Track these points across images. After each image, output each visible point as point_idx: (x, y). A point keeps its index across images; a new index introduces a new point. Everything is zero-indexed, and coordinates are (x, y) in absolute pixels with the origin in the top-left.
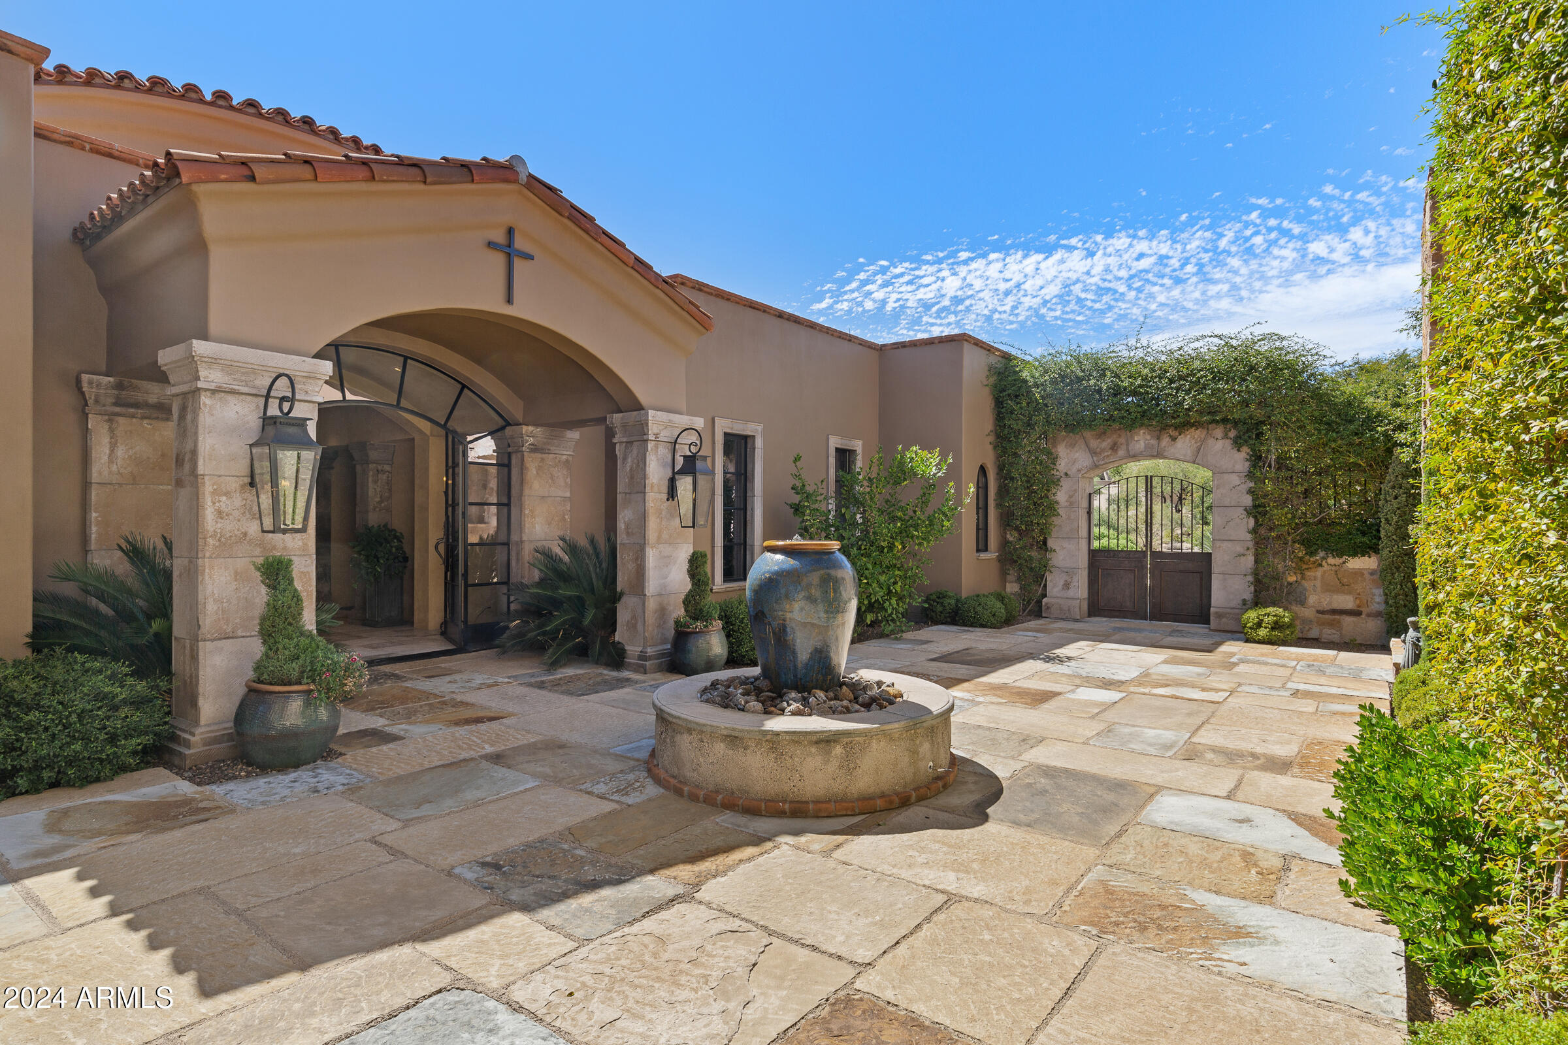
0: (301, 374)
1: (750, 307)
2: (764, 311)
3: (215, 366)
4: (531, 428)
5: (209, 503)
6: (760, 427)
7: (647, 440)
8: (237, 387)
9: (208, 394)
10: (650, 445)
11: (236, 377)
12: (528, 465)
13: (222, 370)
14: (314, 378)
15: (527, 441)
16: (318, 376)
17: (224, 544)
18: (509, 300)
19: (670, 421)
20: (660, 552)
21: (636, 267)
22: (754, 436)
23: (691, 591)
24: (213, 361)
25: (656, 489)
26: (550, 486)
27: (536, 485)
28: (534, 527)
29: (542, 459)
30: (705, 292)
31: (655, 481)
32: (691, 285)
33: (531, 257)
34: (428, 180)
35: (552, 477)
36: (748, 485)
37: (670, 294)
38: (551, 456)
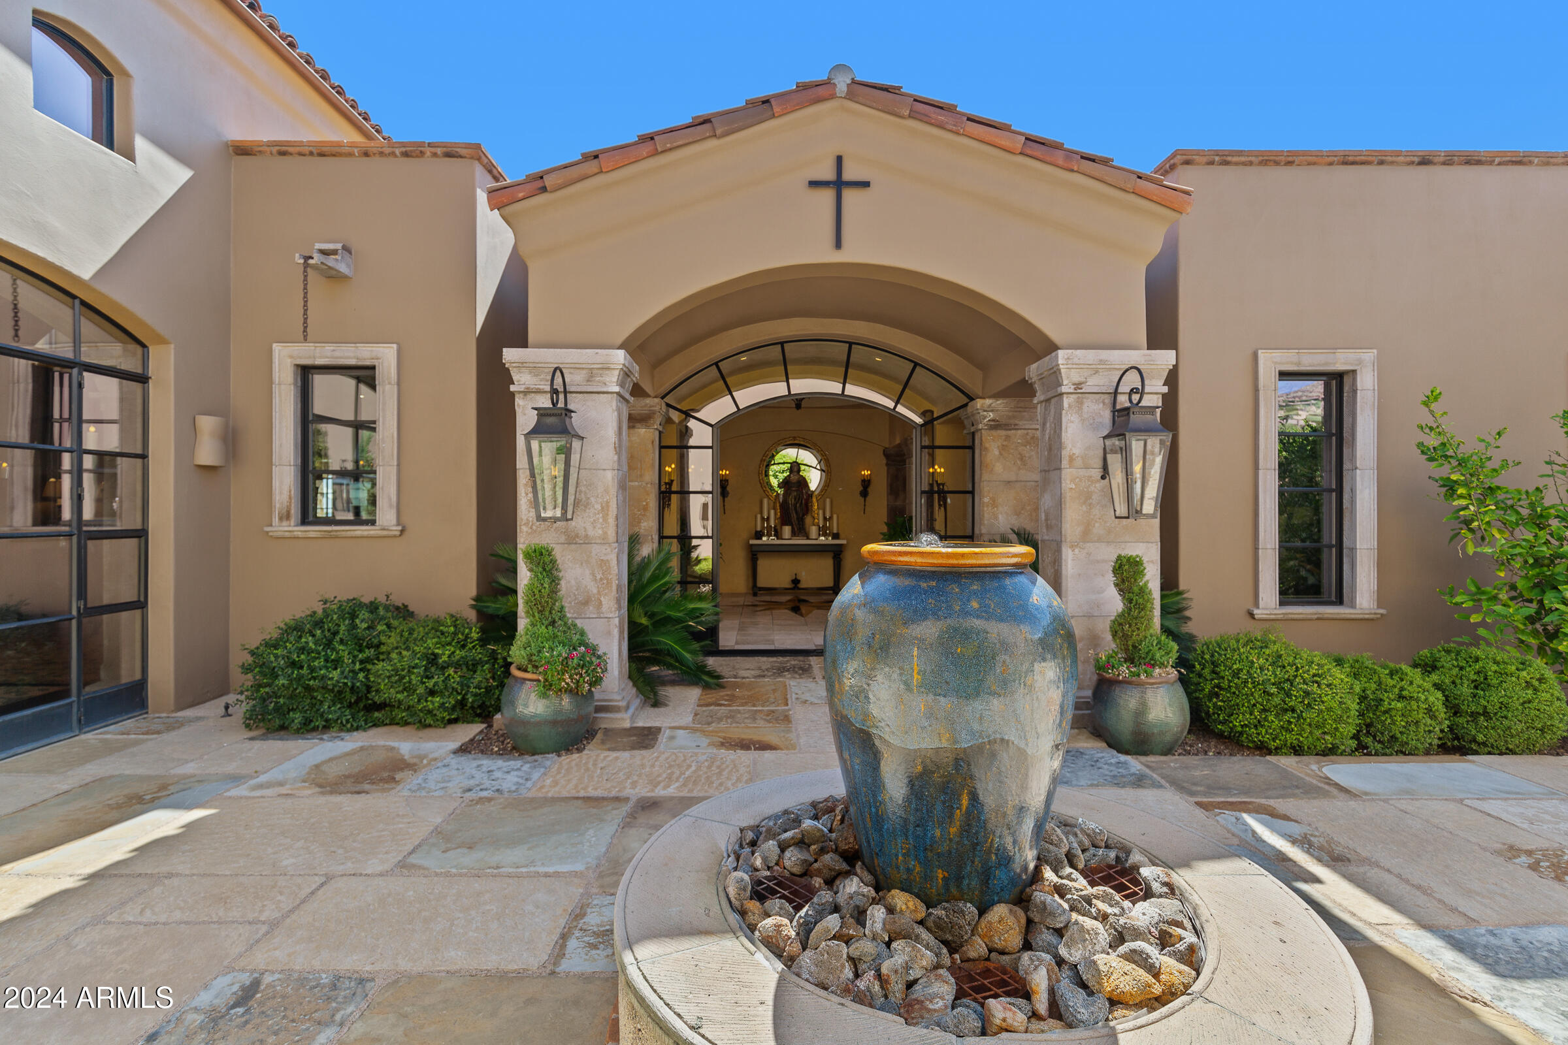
0: (567, 366)
1: (1345, 163)
2: (1381, 163)
3: (523, 370)
4: (988, 401)
5: (523, 494)
6: (1369, 356)
7: (1061, 394)
8: (541, 387)
9: (521, 395)
10: (1066, 401)
11: (542, 377)
12: (987, 445)
13: (530, 373)
14: (608, 369)
15: (985, 417)
16: (612, 366)
17: (535, 531)
18: (838, 244)
19: (1101, 362)
20: (1089, 554)
21: (1029, 152)
22: (1354, 372)
23: (1121, 615)
24: (522, 365)
25: (1079, 462)
26: (1019, 469)
27: (998, 467)
28: (996, 518)
29: (1008, 437)
30: (1237, 164)
31: (1077, 451)
32: (1204, 159)
33: (865, 184)
34: (718, 132)
35: (1022, 458)
36: (1346, 451)
37: (1097, 175)
38: (1019, 432)
